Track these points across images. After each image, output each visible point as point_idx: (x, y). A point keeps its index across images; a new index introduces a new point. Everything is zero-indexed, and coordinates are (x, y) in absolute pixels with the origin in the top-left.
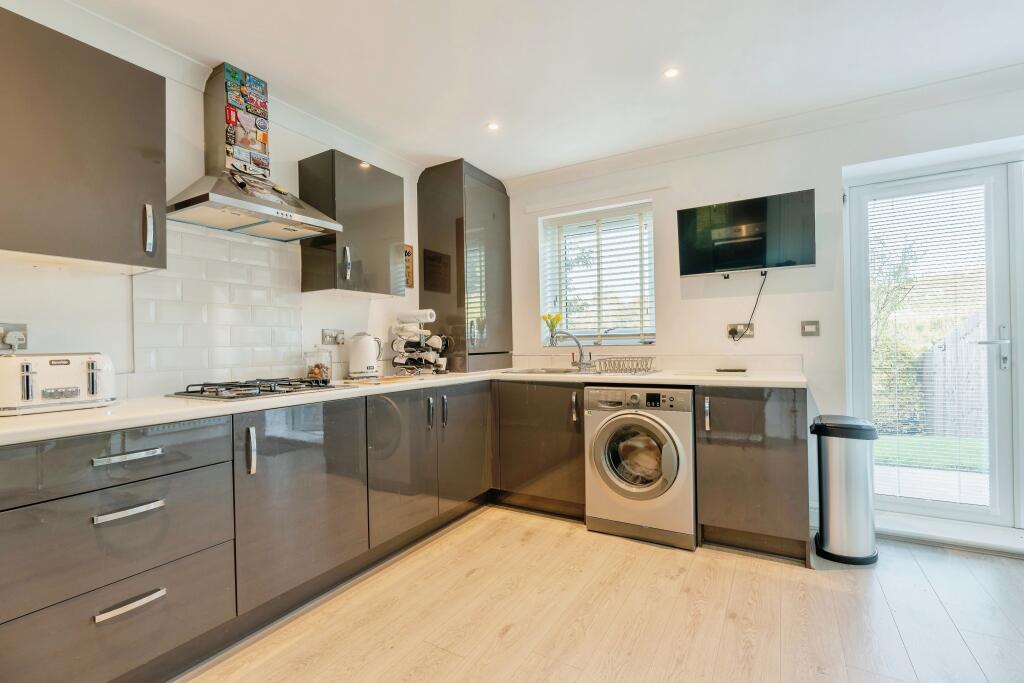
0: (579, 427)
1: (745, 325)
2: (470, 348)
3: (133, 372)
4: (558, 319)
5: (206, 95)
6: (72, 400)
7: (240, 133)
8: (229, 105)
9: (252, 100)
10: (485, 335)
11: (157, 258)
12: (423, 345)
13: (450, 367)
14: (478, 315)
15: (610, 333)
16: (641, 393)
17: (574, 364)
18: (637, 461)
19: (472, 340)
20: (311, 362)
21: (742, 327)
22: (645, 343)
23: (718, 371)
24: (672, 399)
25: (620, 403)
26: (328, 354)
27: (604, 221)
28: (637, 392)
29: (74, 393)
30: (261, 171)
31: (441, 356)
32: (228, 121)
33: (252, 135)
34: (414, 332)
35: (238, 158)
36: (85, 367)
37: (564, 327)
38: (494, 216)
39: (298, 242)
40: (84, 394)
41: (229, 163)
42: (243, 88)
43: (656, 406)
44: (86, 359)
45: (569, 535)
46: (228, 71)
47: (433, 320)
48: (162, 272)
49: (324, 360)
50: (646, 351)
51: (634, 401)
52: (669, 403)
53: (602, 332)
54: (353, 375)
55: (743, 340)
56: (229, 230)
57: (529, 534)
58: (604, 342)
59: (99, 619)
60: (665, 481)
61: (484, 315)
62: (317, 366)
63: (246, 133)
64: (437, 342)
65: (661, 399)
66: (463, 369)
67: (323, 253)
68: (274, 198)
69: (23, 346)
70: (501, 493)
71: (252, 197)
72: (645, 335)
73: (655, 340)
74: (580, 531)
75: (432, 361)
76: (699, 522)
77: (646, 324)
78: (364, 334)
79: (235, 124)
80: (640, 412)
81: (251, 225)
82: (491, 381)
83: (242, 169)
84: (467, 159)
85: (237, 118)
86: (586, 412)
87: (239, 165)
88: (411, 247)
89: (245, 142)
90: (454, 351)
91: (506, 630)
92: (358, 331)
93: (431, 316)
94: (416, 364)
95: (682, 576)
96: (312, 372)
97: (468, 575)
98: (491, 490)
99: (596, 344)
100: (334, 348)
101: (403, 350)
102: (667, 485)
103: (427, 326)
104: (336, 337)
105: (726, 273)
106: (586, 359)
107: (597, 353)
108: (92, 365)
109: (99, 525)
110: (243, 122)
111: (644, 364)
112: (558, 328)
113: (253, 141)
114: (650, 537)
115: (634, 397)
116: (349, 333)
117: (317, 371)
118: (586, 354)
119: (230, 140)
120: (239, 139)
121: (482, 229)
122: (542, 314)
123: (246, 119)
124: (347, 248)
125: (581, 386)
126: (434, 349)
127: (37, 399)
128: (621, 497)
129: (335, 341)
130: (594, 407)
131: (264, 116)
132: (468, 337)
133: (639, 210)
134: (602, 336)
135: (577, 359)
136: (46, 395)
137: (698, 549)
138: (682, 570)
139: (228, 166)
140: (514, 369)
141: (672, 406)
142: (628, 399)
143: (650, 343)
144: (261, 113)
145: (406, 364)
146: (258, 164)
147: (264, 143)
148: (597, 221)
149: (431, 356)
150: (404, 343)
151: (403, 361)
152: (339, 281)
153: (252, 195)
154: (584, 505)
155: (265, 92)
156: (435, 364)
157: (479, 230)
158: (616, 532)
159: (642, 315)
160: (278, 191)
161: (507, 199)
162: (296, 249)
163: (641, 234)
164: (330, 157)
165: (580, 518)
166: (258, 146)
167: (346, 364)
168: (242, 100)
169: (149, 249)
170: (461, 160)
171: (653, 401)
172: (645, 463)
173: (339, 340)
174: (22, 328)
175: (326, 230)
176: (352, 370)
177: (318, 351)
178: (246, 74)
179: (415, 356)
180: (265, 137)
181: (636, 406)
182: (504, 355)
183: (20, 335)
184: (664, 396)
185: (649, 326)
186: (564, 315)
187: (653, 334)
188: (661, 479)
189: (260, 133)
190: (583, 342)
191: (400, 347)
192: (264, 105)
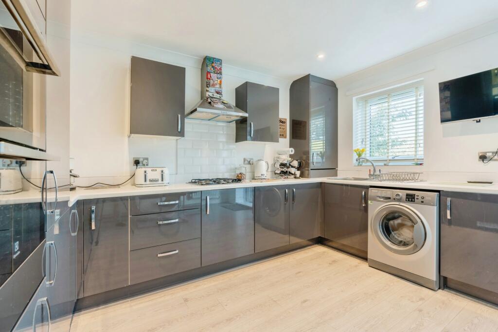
0: (366, 209)
1: (493, 153)
2: (311, 166)
3: (177, 174)
4: (363, 151)
5: (202, 69)
6: (158, 183)
7: (212, 82)
8: (208, 72)
9: (216, 68)
10: (324, 160)
11: (181, 134)
12: (288, 165)
13: (302, 175)
14: (322, 150)
15: (396, 158)
16: (403, 194)
17: (370, 175)
18: (402, 232)
19: (313, 163)
20: (238, 172)
21: (491, 154)
22: (417, 164)
23: (469, 182)
24: (423, 198)
25: (390, 198)
26: (244, 169)
27: (393, 94)
28: (401, 193)
29: (157, 181)
30: (219, 95)
31: (298, 170)
32: (207, 78)
33: (216, 82)
34: (285, 159)
35: (211, 92)
36: (160, 172)
37: (368, 155)
38: (330, 99)
39: (235, 122)
40: (160, 181)
41: (208, 94)
42: (213, 64)
43: (412, 201)
44: (161, 169)
45: (356, 266)
46: (208, 59)
47: (293, 153)
48: (183, 138)
49: (243, 171)
50: (418, 169)
51: (398, 197)
52: (420, 200)
53: (390, 158)
54: (256, 178)
55: (491, 163)
56: (209, 120)
57: (334, 261)
58: (391, 164)
59: (159, 255)
60: (416, 246)
61: (324, 150)
62: (240, 174)
63: (214, 82)
64: (295, 163)
65: (416, 197)
66: (308, 177)
67: (244, 125)
68: (221, 106)
69: (147, 165)
70: (327, 240)
71: (213, 108)
72: (418, 159)
73: (424, 162)
74: (364, 265)
75: (293, 173)
76: (441, 274)
77: (419, 153)
78: (261, 160)
79: (210, 79)
80: (401, 204)
81: (214, 118)
82: (321, 183)
83: (212, 96)
84: (312, 74)
85: (210, 76)
86: (369, 202)
87: (211, 95)
88: (286, 119)
89: (213, 85)
90: (303, 167)
91: (305, 301)
92: (259, 159)
93: (292, 151)
94: (284, 173)
95: (421, 302)
96: (238, 176)
97: (297, 274)
98: (320, 237)
99: (385, 165)
100: (248, 166)
101: (279, 167)
102: (417, 248)
103: (291, 156)
104: (249, 162)
105: (478, 119)
106: (377, 173)
107: (385, 170)
108: (162, 171)
109: (160, 225)
110: (212, 77)
111: (413, 176)
112: (363, 156)
113: (216, 84)
114: (407, 277)
115: (398, 195)
116: (255, 159)
117: (240, 175)
118: (377, 170)
119: (208, 85)
120: (211, 84)
121: (324, 106)
122: (354, 149)
123: (213, 76)
124: (252, 123)
125: (367, 188)
126: (294, 167)
127: (148, 182)
128: (387, 250)
129: (249, 163)
130: (374, 199)
131: (220, 73)
132: (311, 161)
133: (416, 86)
134: (390, 160)
135: (372, 173)
136: (150, 181)
137: (440, 290)
138: (422, 299)
139: (207, 96)
140: (338, 177)
141: (422, 202)
142: (395, 197)
143: (421, 164)
144: (219, 72)
145: (280, 173)
146: (218, 93)
147: (220, 84)
148: (388, 95)
149: (293, 170)
150: (279, 164)
151: (279, 172)
152: (248, 137)
153: (213, 106)
154: (367, 252)
155: (221, 64)
156: (294, 174)
157: (321, 107)
158: (387, 270)
159: (416, 148)
160: (224, 103)
161: (337, 89)
162: (234, 125)
163: (417, 100)
164: (246, 85)
165: (365, 259)
166: (218, 86)
167: (253, 172)
168: (212, 69)
169: (179, 130)
170: (309, 74)
171: (411, 198)
172: (405, 234)
173: (251, 163)
174: (147, 159)
175: (241, 117)
176: (255, 176)
177: (241, 167)
178: (214, 58)
179: (285, 169)
180: (221, 82)
181: (400, 200)
182: (333, 170)
183: (146, 161)
184: (417, 196)
185: (421, 154)
186: (368, 149)
187: (423, 159)
188: (413, 244)
189: (219, 80)
190: (375, 164)
191: (278, 166)
192: (221, 69)
